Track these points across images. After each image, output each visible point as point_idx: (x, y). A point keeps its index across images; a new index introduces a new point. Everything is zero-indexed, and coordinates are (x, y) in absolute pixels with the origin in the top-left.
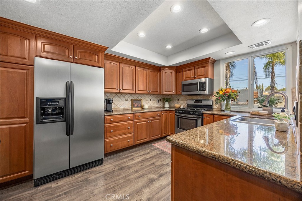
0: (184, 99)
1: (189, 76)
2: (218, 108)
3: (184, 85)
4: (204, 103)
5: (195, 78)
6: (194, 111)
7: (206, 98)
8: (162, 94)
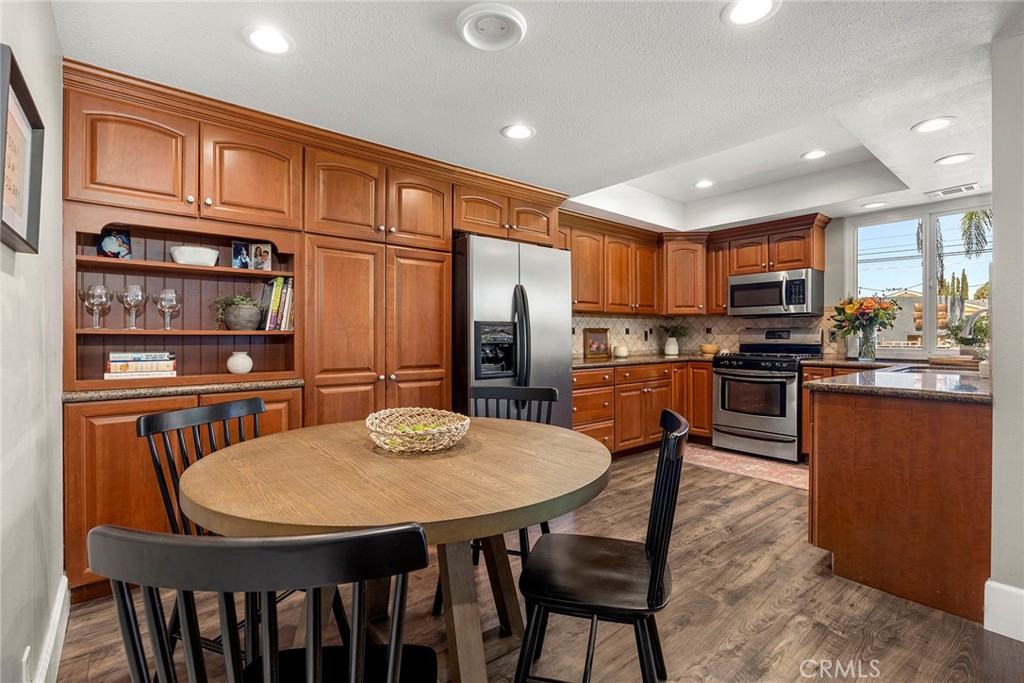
0: (730, 329)
1: (753, 262)
2: (838, 352)
3: (735, 288)
4: (796, 338)
5: (771, 269)
6: (776, 359)
7: (799, 323)
8: (664, 313)
